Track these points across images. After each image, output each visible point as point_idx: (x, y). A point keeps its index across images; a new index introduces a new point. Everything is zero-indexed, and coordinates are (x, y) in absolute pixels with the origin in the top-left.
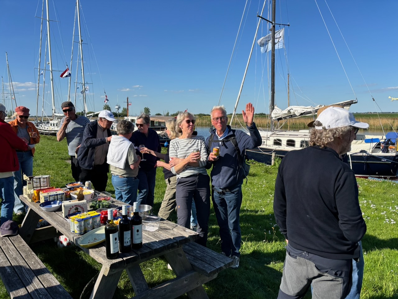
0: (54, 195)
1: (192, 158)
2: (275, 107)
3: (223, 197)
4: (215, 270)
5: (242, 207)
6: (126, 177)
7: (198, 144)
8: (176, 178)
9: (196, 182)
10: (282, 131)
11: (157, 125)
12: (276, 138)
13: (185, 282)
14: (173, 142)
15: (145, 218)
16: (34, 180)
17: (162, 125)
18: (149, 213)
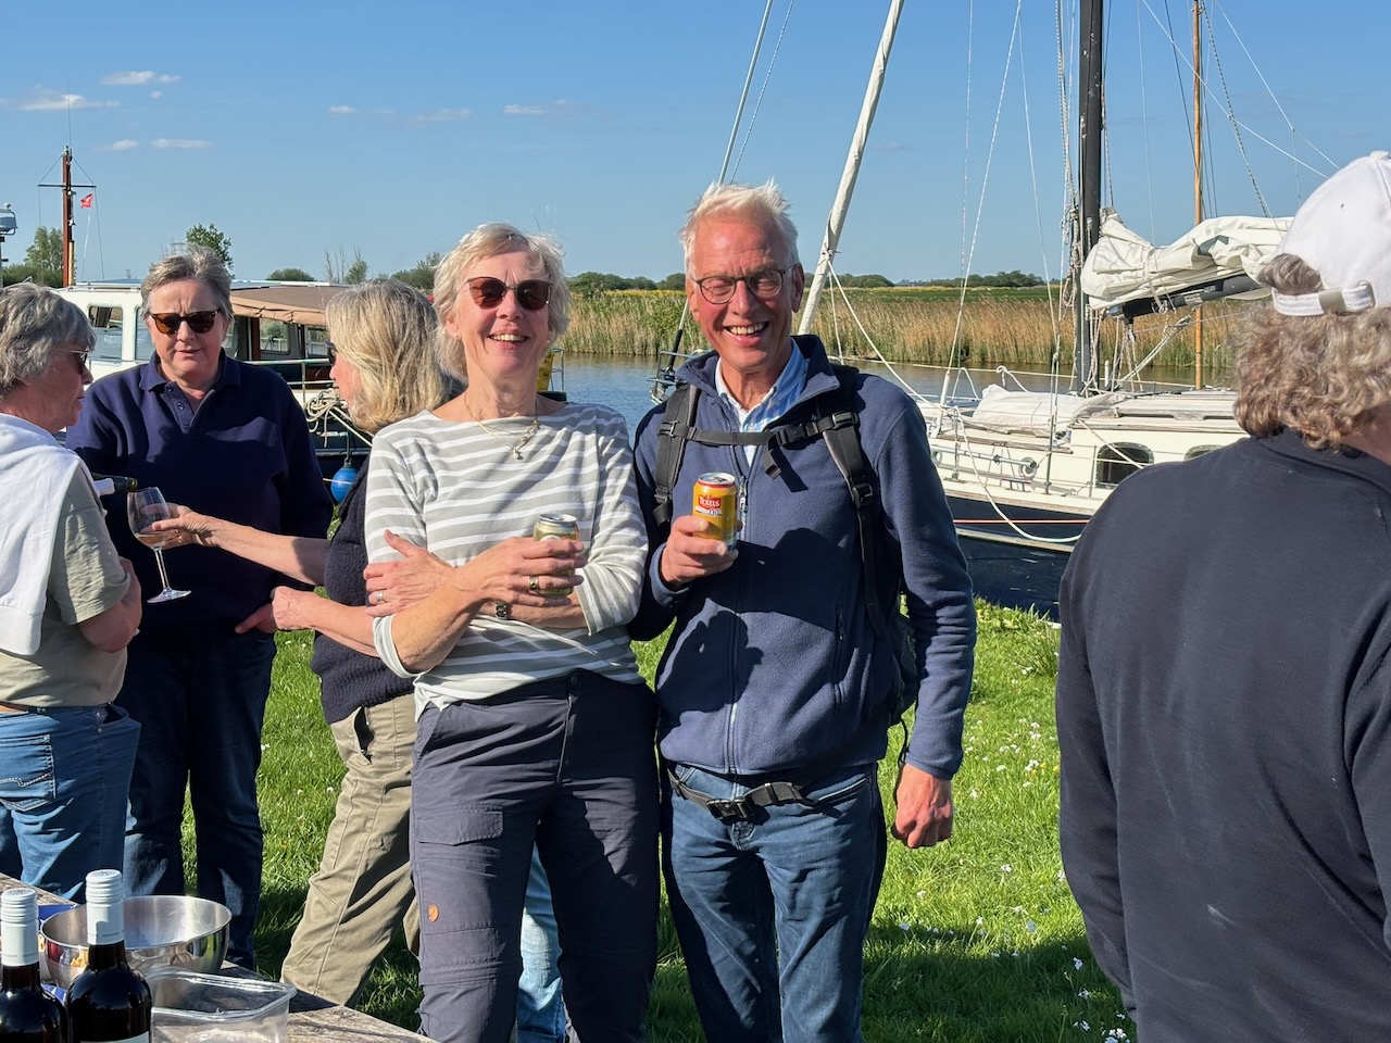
2: (1110, 226)
3: (753, 838)
5: (883, 915)
6: (48, 711)
7: (579, 462)
8: (413, 707)
9: (563, 732)
10: (1155, 392)
11: (282, 346)
12: (1112, 438)
14: (397, 445)
15: (183, 989)
17: (316, 349)
18: (210, 953)
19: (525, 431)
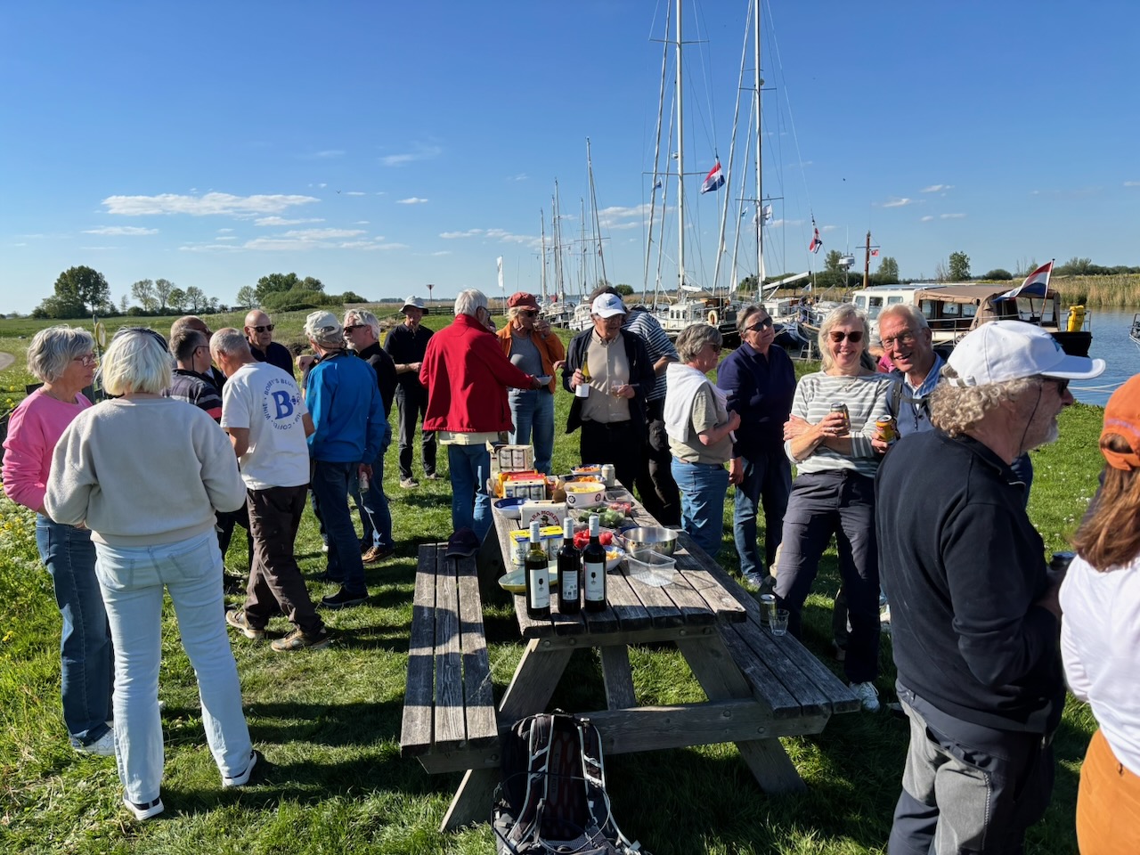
0: (525, 487)
1: (824, 426)
4: (796, 708)
6: (693, 463)
9: (837, 491)
11: (956, 311)
13: (723, 718)
16: (502, 452)
19: (850, 381)
